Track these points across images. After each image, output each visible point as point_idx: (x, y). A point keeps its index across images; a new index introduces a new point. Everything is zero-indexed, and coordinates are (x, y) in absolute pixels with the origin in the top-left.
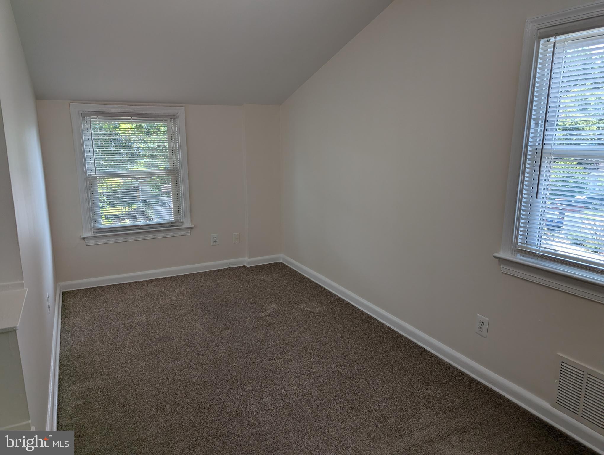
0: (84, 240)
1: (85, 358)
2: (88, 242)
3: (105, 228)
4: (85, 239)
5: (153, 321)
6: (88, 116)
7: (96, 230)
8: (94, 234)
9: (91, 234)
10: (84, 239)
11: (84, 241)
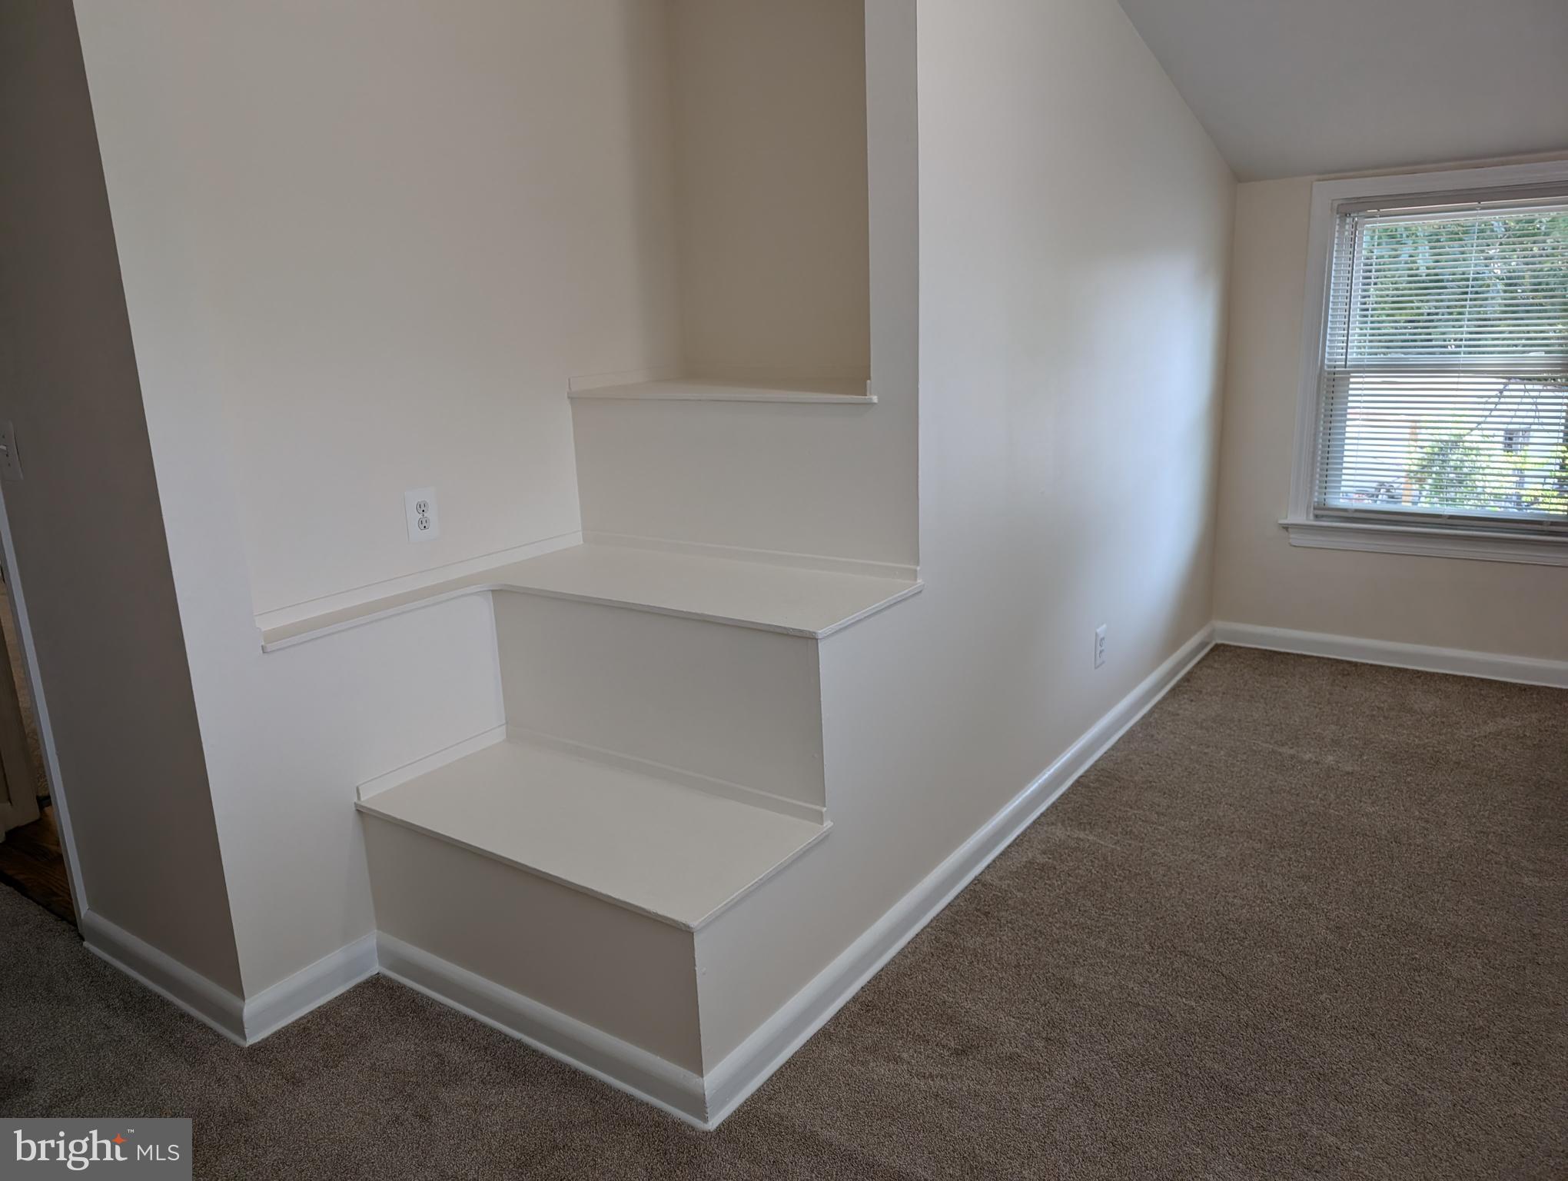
0: (1287, 531)
1: (1128, 788)
2: (1295, 538)
3: (1345, 510)
4: (1290, 530)
5: (1348, 773)
6: (1354, 212)
7: (1323, 511)
8: (1316, 521)
9: (1307, 519)
10: (1286, 528)
11: (1287, 533)
